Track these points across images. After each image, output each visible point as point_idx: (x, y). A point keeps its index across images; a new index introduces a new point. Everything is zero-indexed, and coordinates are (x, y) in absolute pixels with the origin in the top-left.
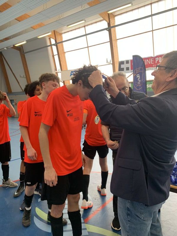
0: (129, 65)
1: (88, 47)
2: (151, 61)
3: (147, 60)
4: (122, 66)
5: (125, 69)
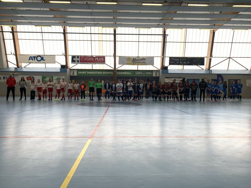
0: (79, 59)
1: (43, 40)
2: (93, 59)
3: (90, 58)
4: (74, 59)
5: (76, 61)
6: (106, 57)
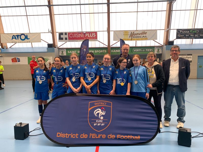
0: (67, 36)
1: (27, 16)
2: (83, 35)
3: (80, 34)
5: (64, 39)
6: (98, 33)
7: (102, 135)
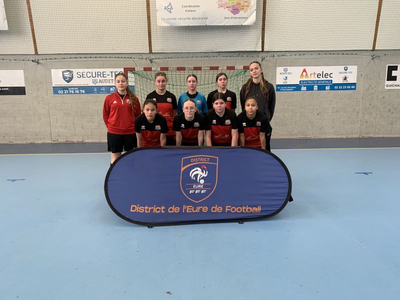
7: (202, 207)
